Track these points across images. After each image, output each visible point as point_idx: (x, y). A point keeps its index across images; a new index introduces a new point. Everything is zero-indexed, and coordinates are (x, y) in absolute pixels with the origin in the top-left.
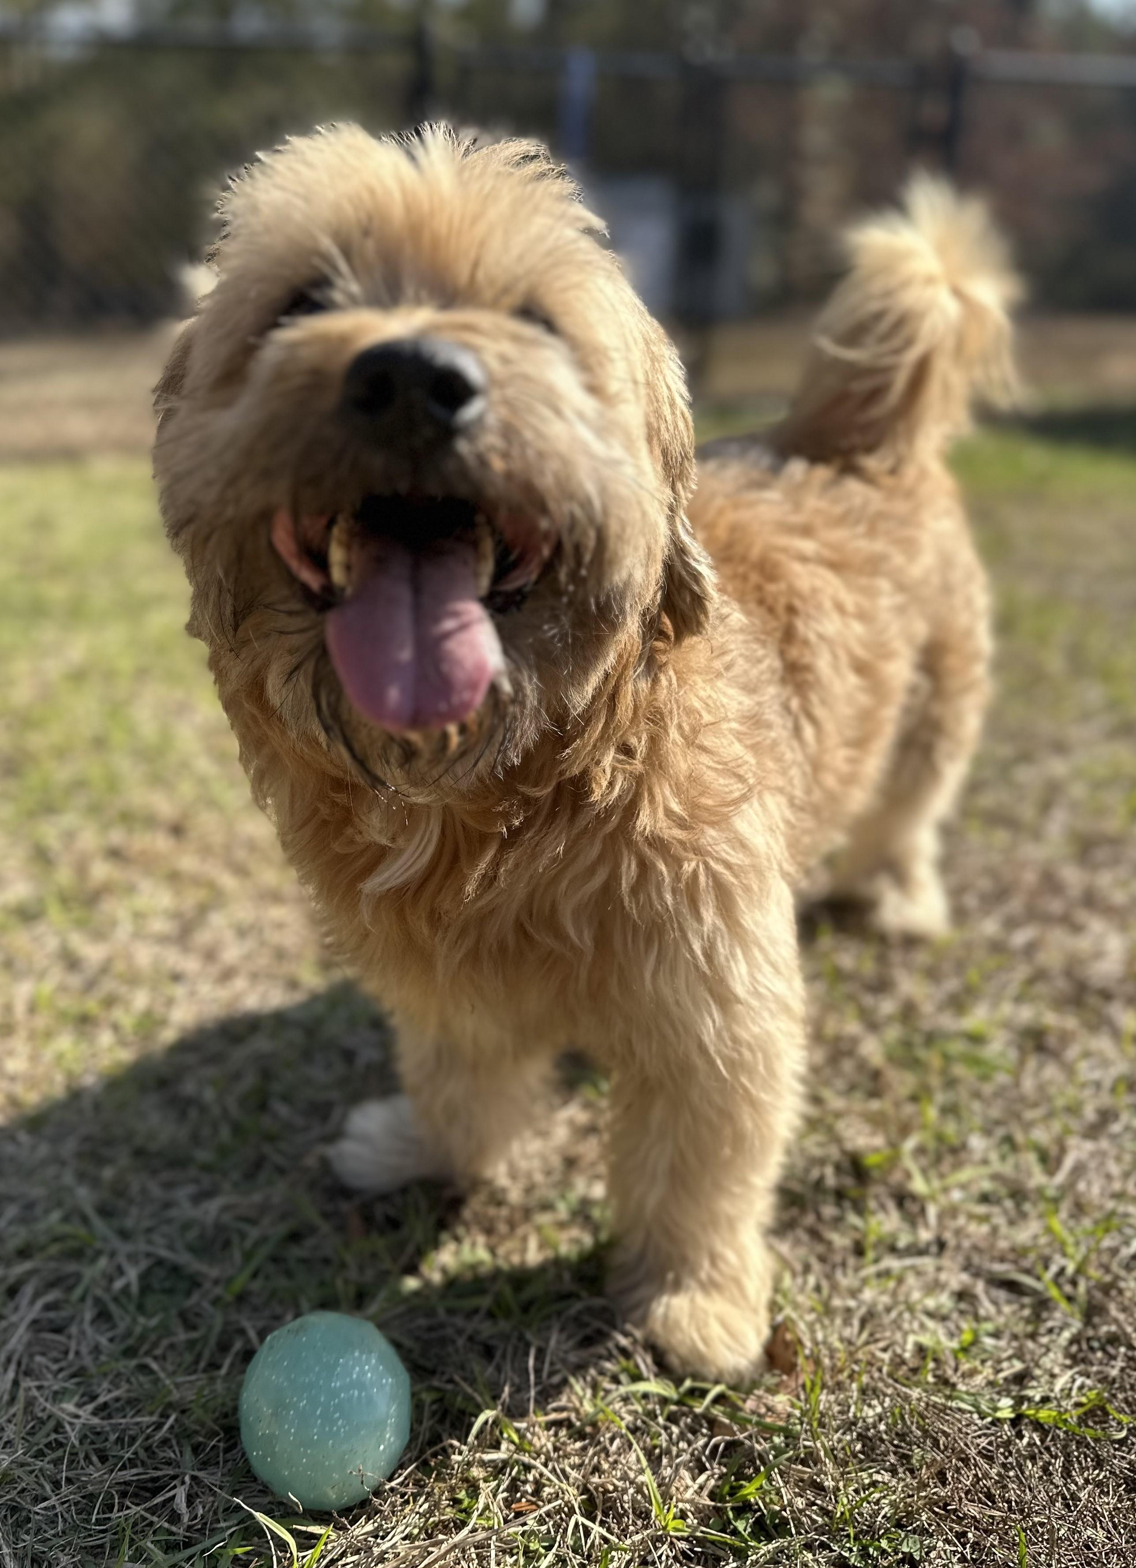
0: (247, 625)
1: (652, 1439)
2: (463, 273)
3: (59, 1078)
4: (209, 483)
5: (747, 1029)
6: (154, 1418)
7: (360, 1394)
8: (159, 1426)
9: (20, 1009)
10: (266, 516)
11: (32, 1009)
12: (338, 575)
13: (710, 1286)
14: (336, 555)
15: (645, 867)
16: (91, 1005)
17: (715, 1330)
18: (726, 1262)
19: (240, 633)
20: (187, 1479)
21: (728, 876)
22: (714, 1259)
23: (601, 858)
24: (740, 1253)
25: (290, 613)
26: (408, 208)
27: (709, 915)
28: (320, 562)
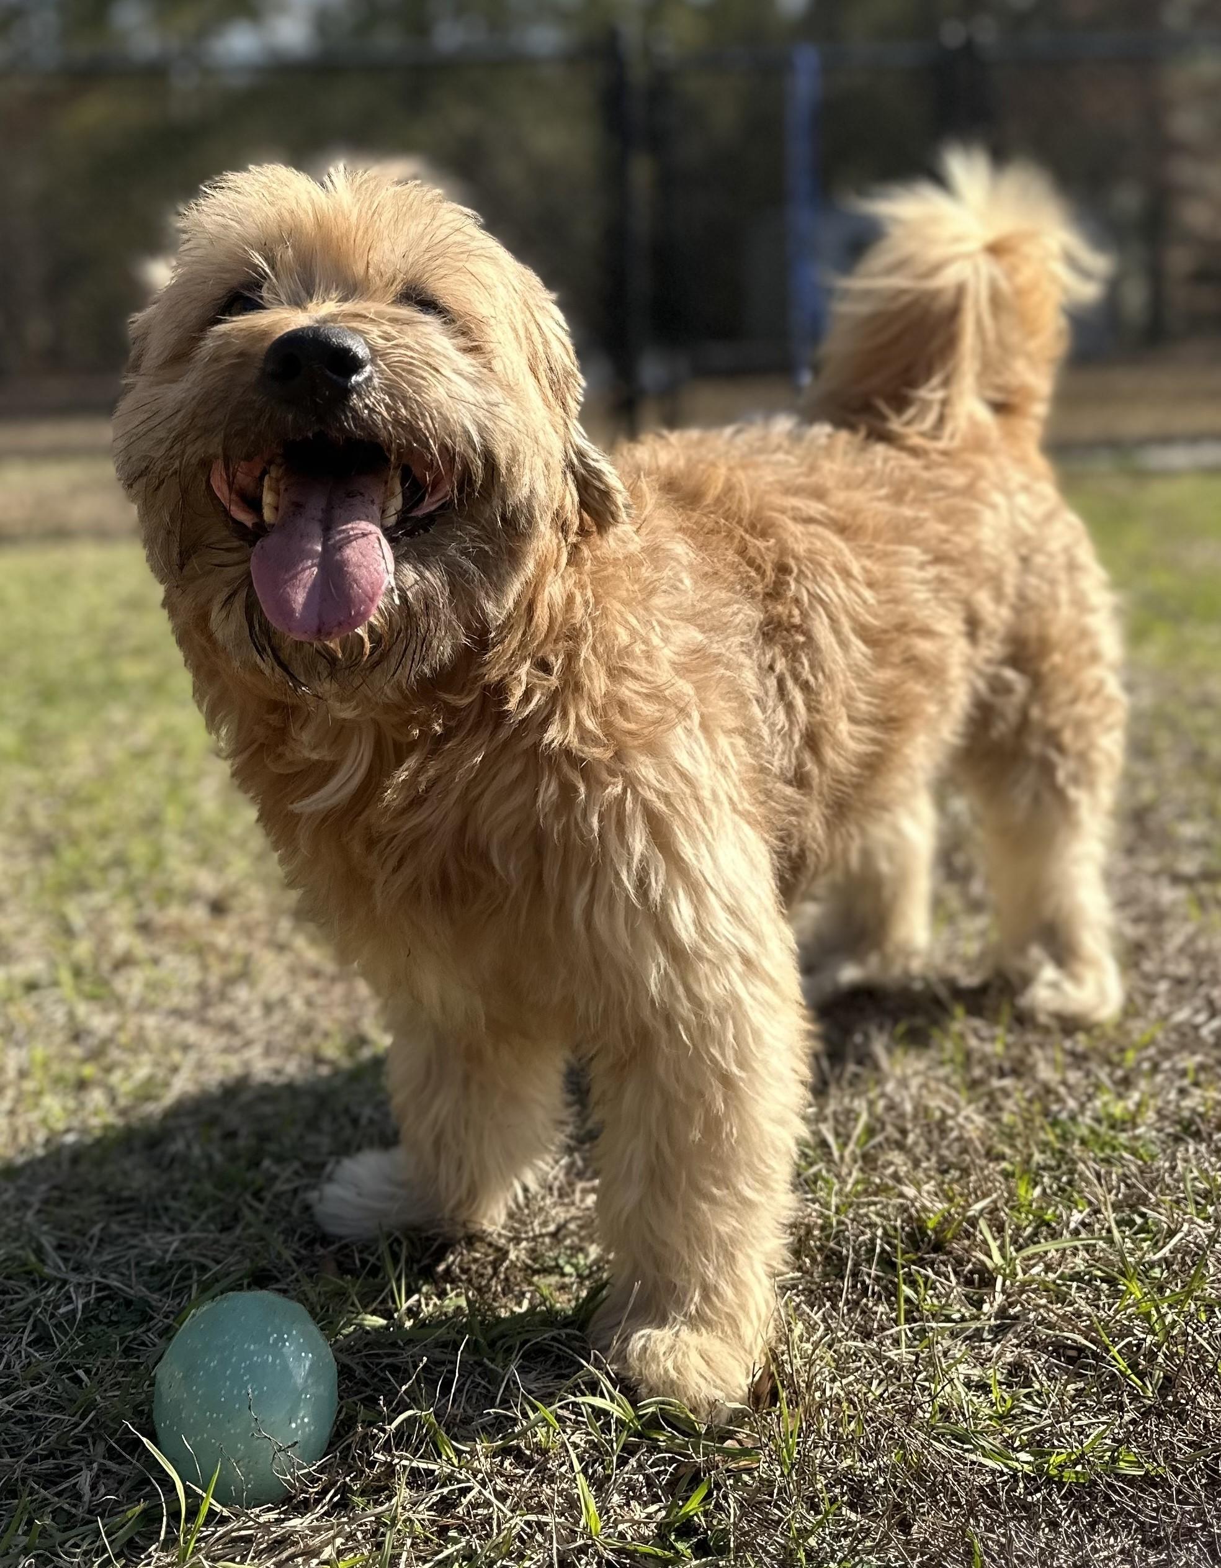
0: (194, 562)
1: (604, 1468)
2: (359, 269)
3: (40, 1137)
4: (161, 441)
5: (710, 988)
6: (74, 1419)
7: (274, 1361)
8: (77, 1425)
9: (11, 1073)
10: (205, 465)
11: (23, 1074)
12: (268, 514)
13: (697, 1322)
14: (268, 498)
15: (567, 791)
16: (88, 1070)
17: (695, 1361)
18: (719, 1295)
19: (187, 570)
20: (95, 1465)
21: (660, 805)
22: (708, 1292)
23: (521, 778)
24: (738, 1285)
25: (228, 550)
26: (319, 224)
27: (638, 842)
28: (253, 504)
